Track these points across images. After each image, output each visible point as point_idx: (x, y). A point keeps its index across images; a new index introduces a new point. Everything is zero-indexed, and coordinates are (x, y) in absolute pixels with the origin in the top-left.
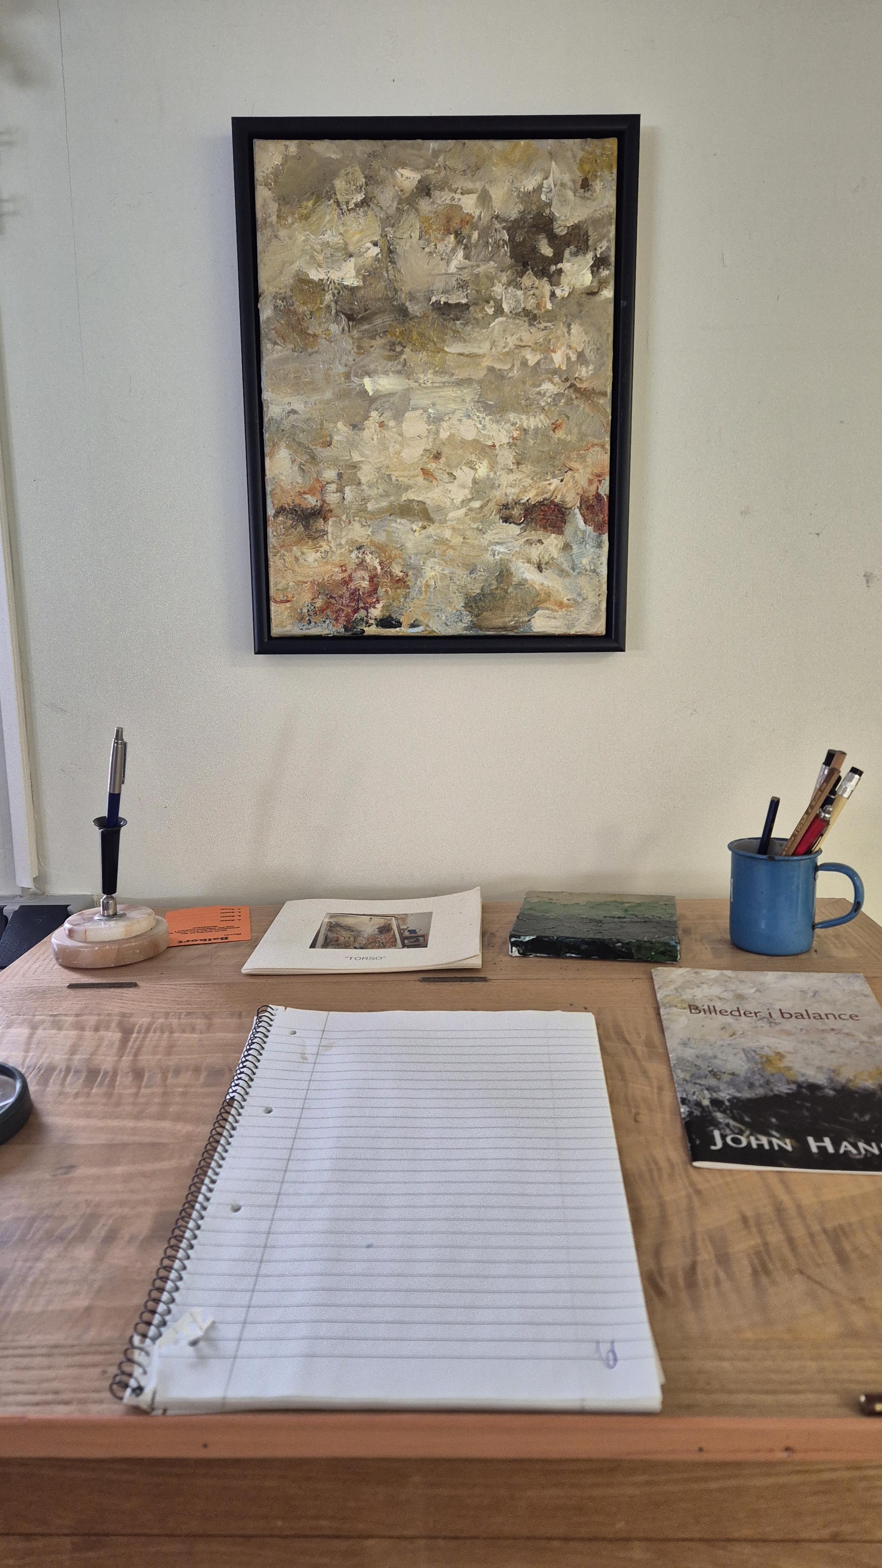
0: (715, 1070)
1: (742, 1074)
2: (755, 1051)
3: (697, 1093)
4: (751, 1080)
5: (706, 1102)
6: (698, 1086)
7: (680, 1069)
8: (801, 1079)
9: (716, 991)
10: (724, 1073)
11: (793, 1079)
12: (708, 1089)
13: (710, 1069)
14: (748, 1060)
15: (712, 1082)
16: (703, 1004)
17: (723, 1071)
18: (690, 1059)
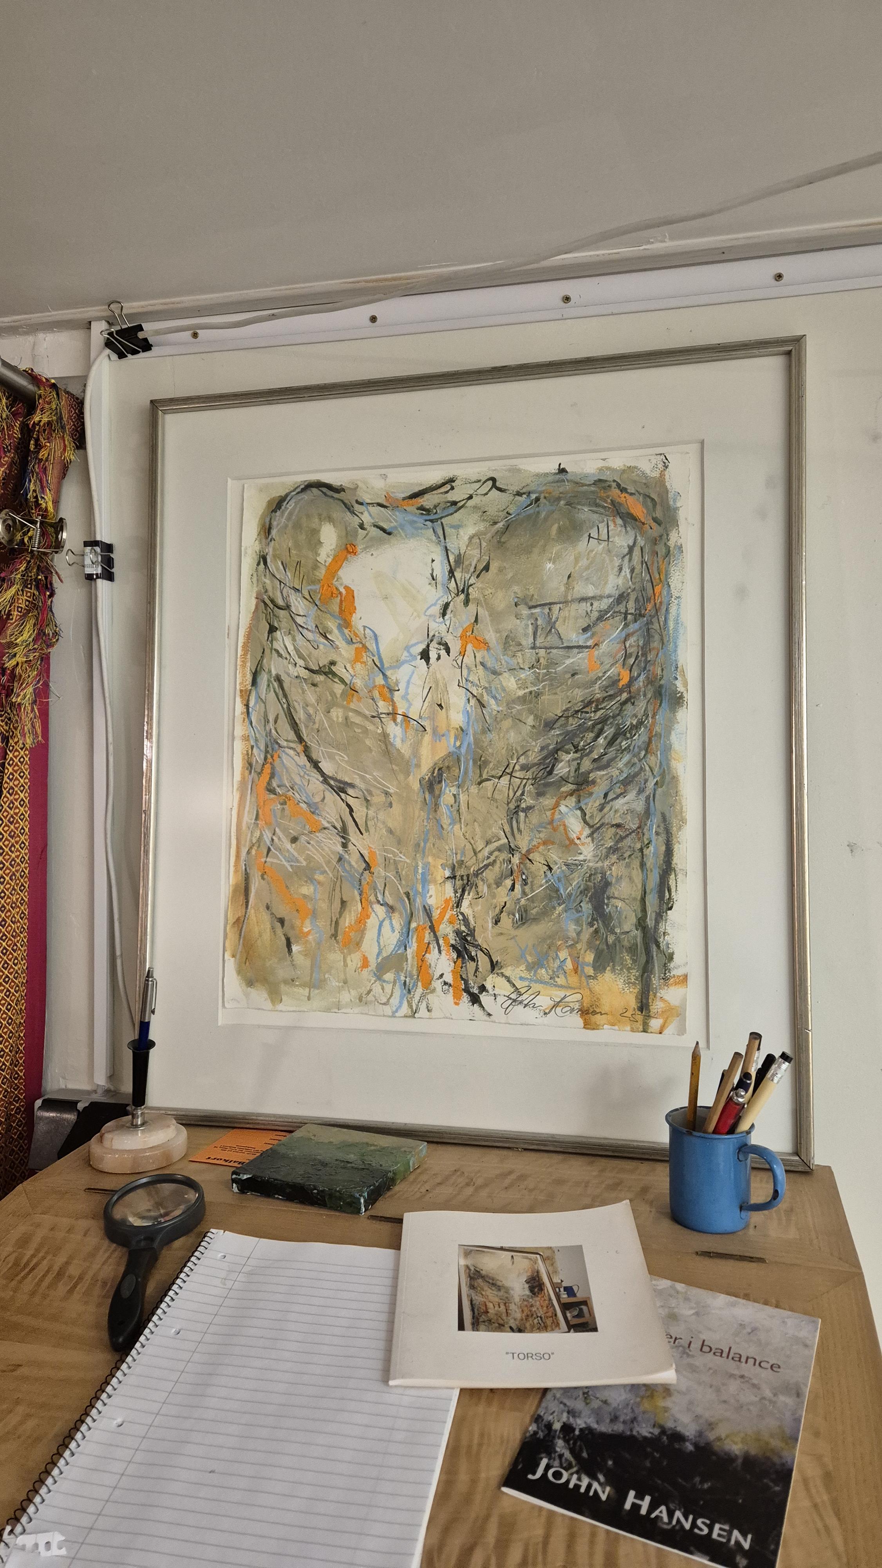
1: (614, 1405)
3: (555, 1414)
4: (618, 1413)
5: (557, 1426)
6: (561, 1406)
8: (670, 1424)
10: (597, 1398)
11: (661, 1422)
12: (568, 1412)
15: (577, 1404)
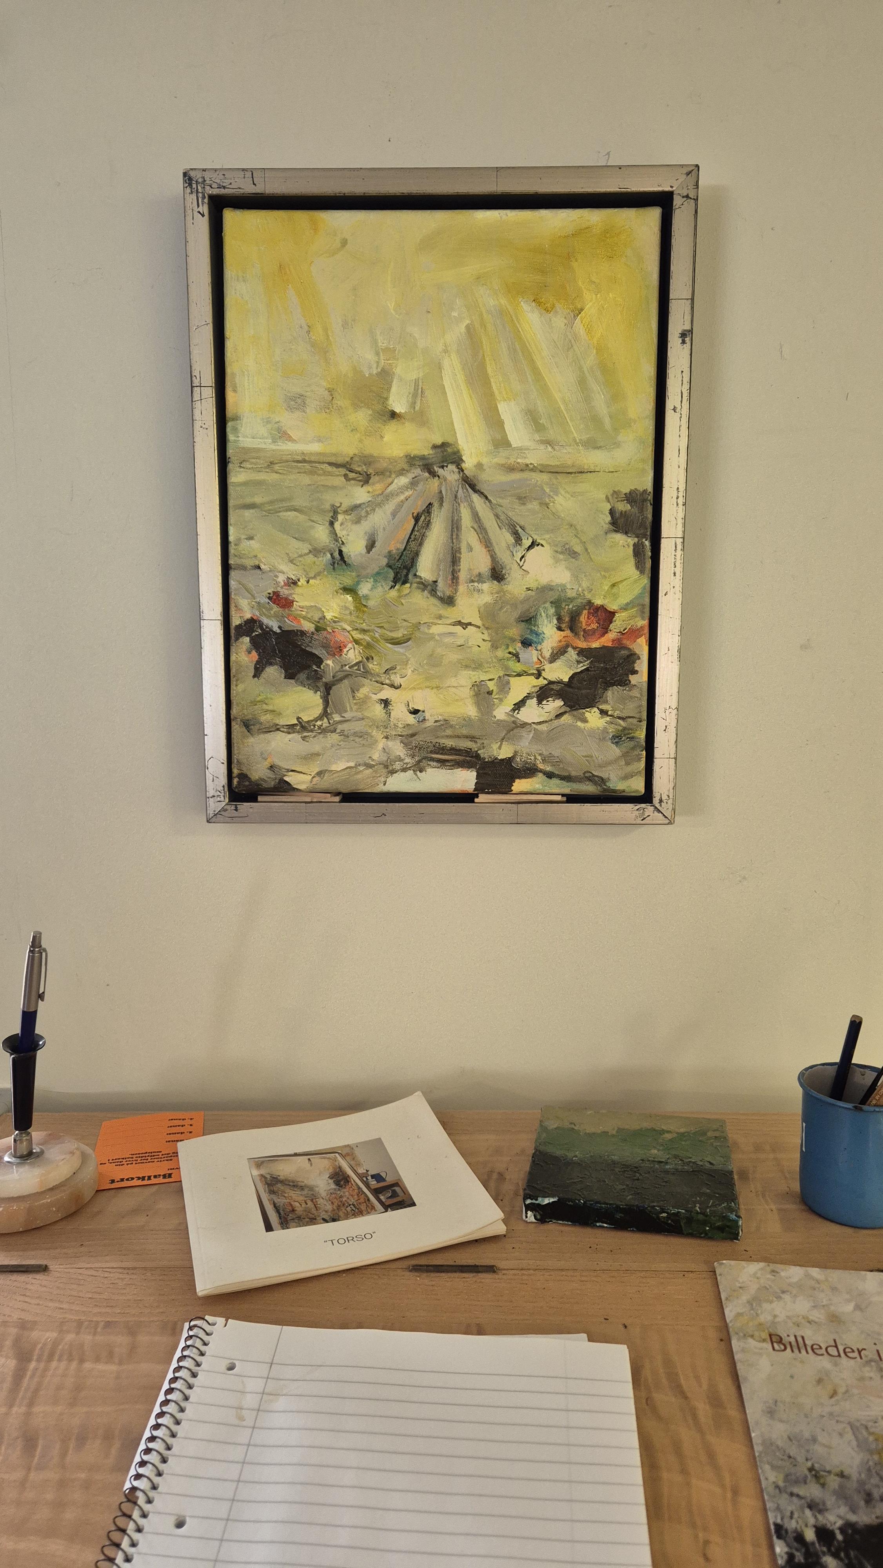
0: (817, 1466)
1: (855, 1476)
2: (866, 1428)
3: (796, 1515)
4: (867, 1487)
5: (810, 1535)
6: (794, 1499)
7: (769, 1463)
9: (801, 1306)
10: (829, 1472)
12: (810, 1507)
13: (809, 1464)
14: (858, 1446)
15: (812, 1491)
16: (788, 1332)
17: (828, 1469)
18: (779, 1443)
